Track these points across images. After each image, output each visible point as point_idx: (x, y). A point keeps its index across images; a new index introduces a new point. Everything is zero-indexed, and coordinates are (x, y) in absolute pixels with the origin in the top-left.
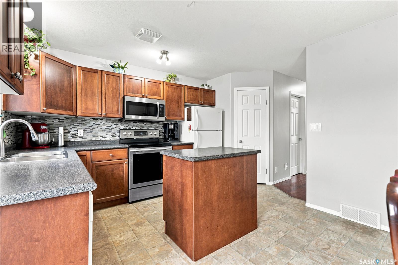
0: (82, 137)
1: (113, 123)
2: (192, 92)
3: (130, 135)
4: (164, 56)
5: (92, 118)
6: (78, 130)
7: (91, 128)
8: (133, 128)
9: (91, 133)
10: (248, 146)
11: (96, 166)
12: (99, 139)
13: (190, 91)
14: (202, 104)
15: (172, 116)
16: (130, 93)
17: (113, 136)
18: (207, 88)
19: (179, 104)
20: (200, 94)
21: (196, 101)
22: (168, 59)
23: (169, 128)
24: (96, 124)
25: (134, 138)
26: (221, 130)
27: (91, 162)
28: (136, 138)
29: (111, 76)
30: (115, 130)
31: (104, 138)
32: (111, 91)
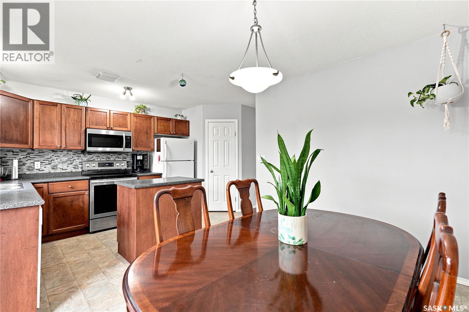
0: (39, 170)
2: (163, 123)
3: (94, 166)
4: (128, 92)
5: (51, 150)
6: (35, 162)
7: (50, 160)
8: (97, 159)
9: (49, 165)
10: (219, 175)
11: (54, 198)
12: (59, 171)
13: (161, 122)
14: (174, 135)
15: (140, 147)
16: (93, 125)
17: (75, 168)
18: (180, 119)
19: (148, 135)
20: (172, 125)
21: (167, 132)
22: (132, 95)
23: (138, 159)
24: (55, 156)
25: (98, 170)
26: (193, 160)
27: (48, 194)
28: (101, 170)
29: (72, 109)
30: (77, 162)
31: (64, 170)
32: (72, 123)
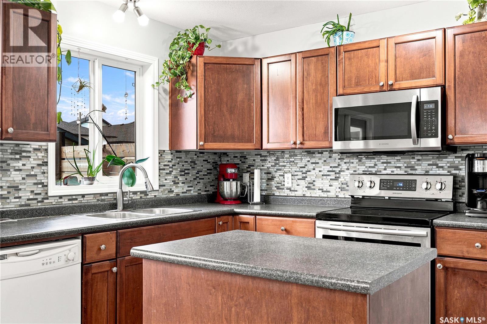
0: (290, 189)
1: (343, 159)
3: (371, 188)
5: (306, 151)
6: (285, 175)
7: (304, 170)
9: (304, 181)
12: (318, 193)
15: (478, 131)
16: (350, 84)
17: (342, 189)
23: (475, 170)
24: (312, 163)
29: (313, 58)
30: (345, 176)
31: (325, 193)
32: (313, 90)
